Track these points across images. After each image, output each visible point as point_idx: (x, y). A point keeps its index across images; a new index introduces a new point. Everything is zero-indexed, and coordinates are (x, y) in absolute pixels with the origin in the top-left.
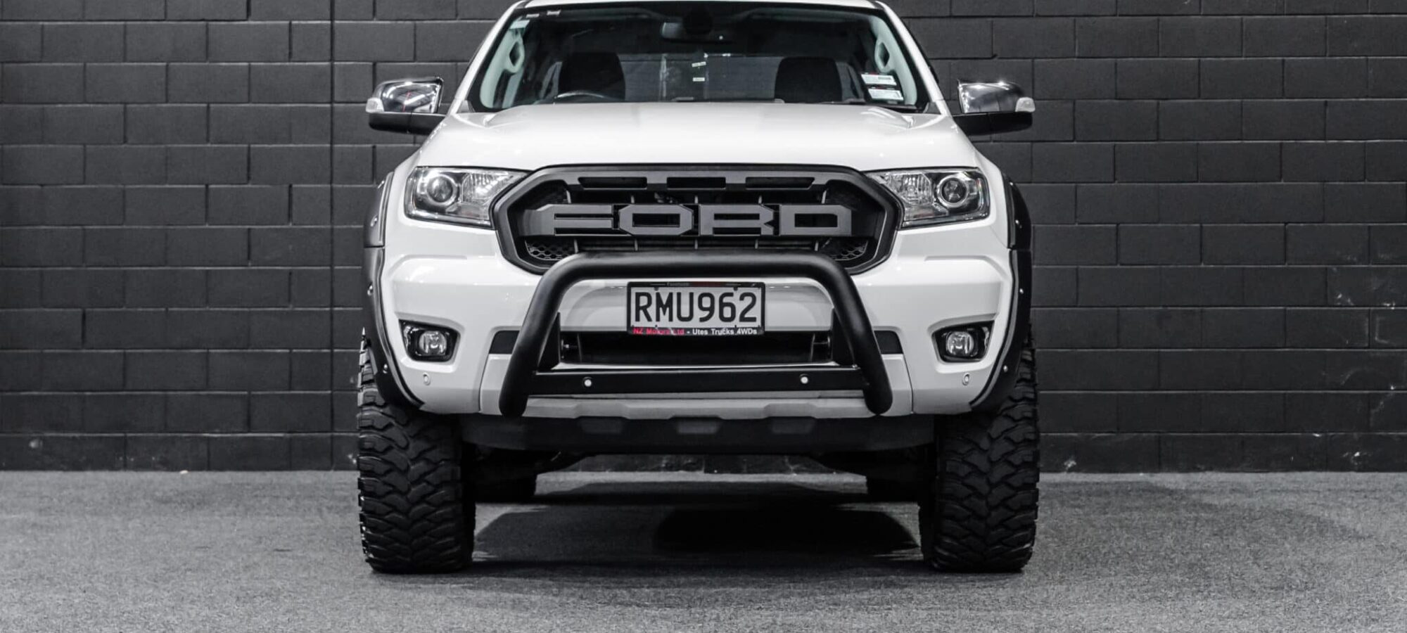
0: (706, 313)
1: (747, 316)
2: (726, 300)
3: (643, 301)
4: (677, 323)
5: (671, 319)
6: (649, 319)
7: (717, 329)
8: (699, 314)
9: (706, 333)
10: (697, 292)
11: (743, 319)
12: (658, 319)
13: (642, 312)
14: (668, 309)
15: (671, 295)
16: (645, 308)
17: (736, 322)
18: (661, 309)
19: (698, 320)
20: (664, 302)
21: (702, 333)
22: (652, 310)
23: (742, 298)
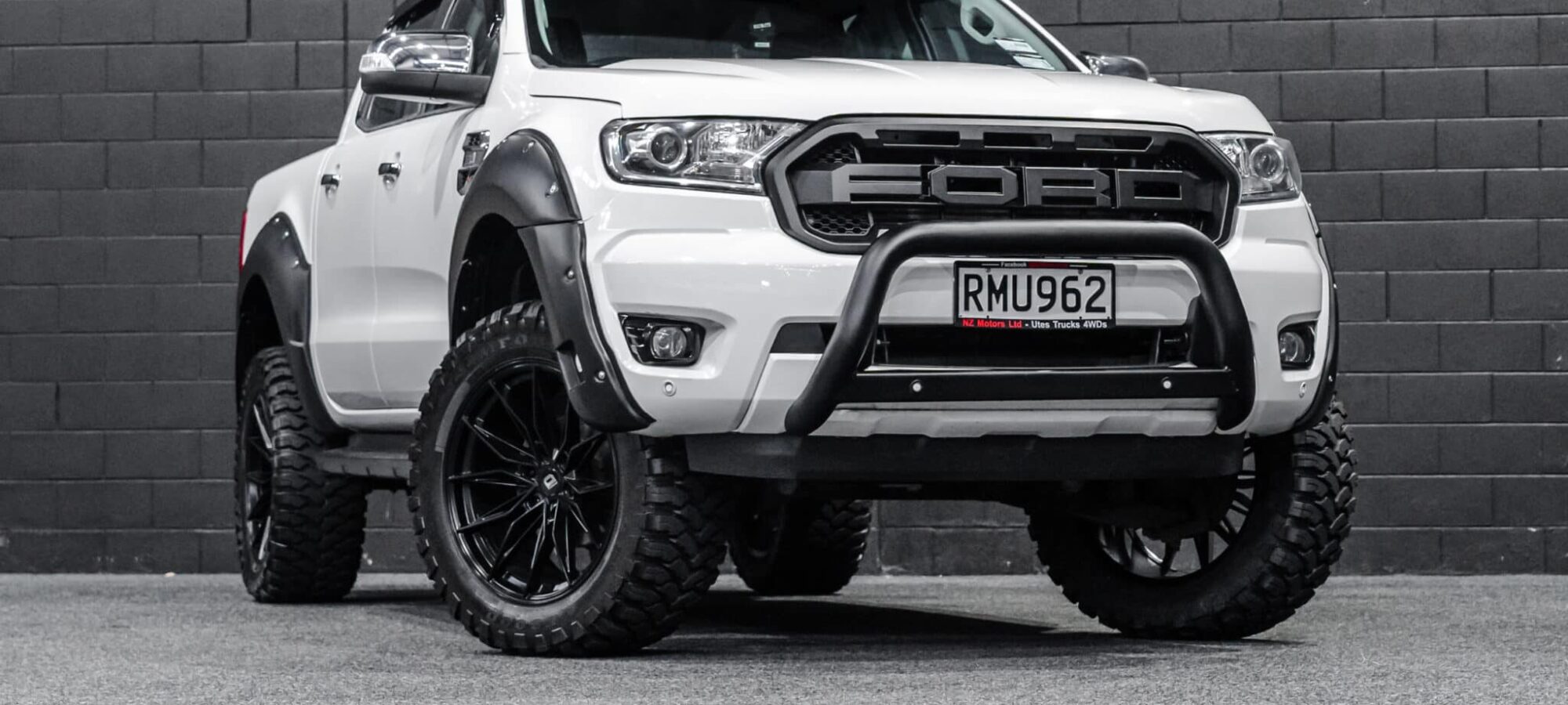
0: (1048, 301)
1: (1094, 305)
2: (1070, 285)
3: (973, 285)
4: (1012, 315)
5: (1005, 308)
6: (980, 308)
7: (1060, 321)
8: (1038, 302)
9: (1048, 326)
10: (1037, 274)
11: (1089, 309)
12: (990, 308)
13: (971, 299)
14: (1002, 296)
15: (1005, 278)
16: (975, 294)
17: (1082, 313)
18: (994, 296)
19: (1038, 310)
20: (998, 287)
21: (1042, 326)
22: (983, 297)
23: (1088, 283)
